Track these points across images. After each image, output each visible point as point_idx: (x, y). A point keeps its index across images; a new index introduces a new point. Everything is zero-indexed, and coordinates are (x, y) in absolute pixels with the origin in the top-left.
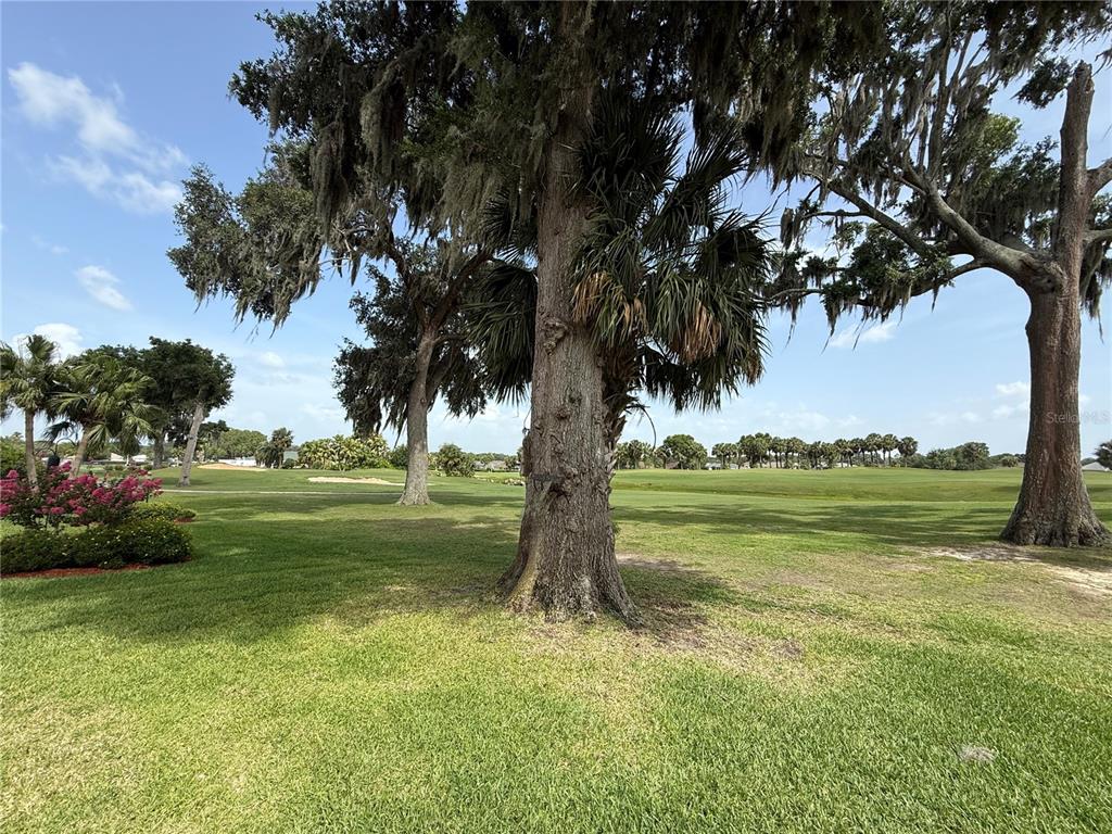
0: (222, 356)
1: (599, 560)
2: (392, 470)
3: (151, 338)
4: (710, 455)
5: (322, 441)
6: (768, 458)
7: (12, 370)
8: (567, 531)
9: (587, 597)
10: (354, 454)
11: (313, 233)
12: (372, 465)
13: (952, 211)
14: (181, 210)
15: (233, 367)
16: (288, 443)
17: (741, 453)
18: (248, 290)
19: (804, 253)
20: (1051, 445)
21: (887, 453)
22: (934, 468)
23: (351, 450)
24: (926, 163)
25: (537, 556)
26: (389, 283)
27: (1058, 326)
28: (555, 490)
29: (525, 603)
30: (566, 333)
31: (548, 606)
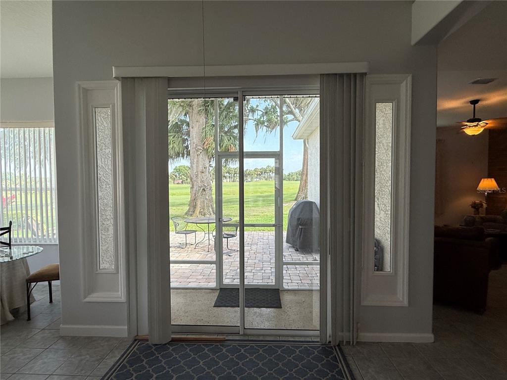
25: (198, 205)
28: (204, 190)
29: (198, 216)
30: (203, 150)
31: (204, 215)
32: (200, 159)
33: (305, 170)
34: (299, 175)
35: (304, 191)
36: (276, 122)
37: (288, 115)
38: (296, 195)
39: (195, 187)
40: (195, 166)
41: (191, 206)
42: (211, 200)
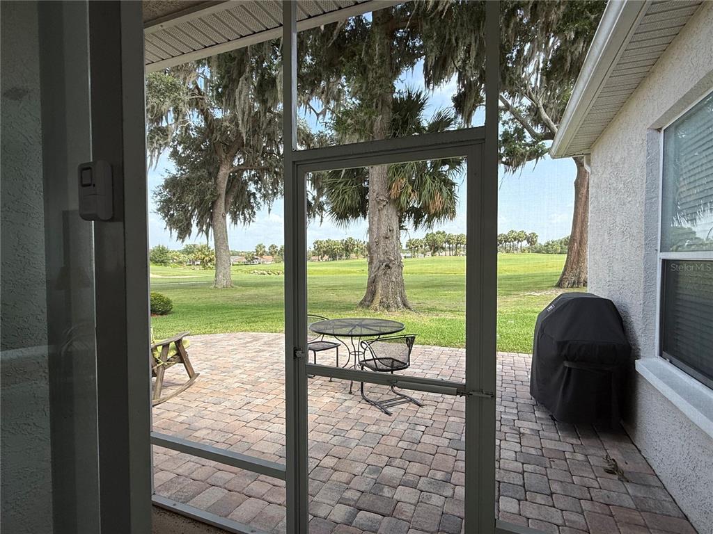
4: (404, 248)
6: (443, 248)
8: (391, 281)
9: (400, 304)
13: (547, 117)
17: (426, 245)
20: (578, 242)
21: (520, 243)
22: (548, 253)
24: (538, 84)
25: (379, 291)
27: (586, 183)
28: (388, 266)
29: (378, 308)
30: (387, 203)
31: (388, 307)
32: (384, 218)
33: (578, 234)
34: (565, 245)
35: (574, 271)
36: (522, 155)
37: (544, 141)
38: (558, 278)
39: (375, 262)
40: (375, 228)
41: (367, 292)
42: (401, 284)
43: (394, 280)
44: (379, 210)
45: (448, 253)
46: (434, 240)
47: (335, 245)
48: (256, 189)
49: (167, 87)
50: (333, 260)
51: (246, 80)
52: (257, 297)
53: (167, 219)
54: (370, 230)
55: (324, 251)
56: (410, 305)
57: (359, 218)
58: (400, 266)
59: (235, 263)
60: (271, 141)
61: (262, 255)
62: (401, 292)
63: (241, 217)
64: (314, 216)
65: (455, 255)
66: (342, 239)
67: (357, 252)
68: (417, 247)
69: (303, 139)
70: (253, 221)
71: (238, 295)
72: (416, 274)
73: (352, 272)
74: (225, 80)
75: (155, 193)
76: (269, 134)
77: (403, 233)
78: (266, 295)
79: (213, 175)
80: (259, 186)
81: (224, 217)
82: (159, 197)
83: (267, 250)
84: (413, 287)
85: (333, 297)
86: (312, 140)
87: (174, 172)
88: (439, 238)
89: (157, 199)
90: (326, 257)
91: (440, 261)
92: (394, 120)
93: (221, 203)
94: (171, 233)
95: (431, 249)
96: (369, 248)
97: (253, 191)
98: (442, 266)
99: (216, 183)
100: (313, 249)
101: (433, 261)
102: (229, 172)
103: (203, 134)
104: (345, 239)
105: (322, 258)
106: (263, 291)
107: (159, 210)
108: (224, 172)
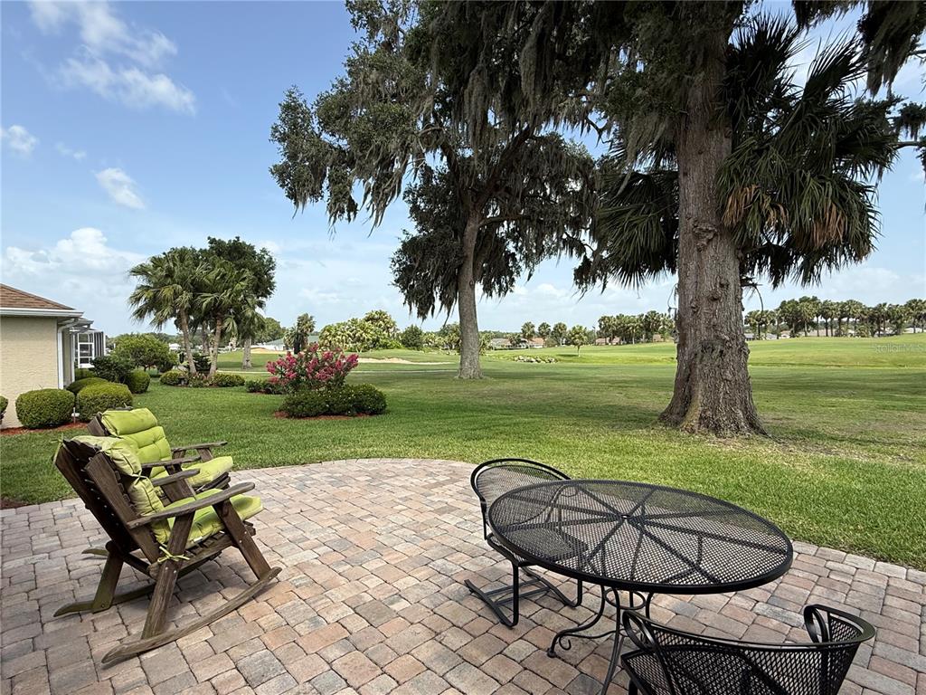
0: (264, 251)
1: (745, 401)
2: (404, 351)
3: (209, 238)
5: (339, 325)
6: (815, 326)
7: (172, 277)
8: (723, 380)
9: (743, 424)
10: (369, 336)
11: (405, 142)
12: (385, 346)
14: (275, 129)
15: (273, 260)
16: (311, 327)
17: (780, 320)
18: (341, 196)
19: (898, 100)
23: (365, 332)
26: (432, 171)
29: (696, 428)
30: (715, 235)
31: (717, 429)
32: (708, 263)
39: (690, 343)
40: (690, 283)
41: (675, 397)
42: (744, 385)
43: (730, 376)
44: (699, 250)
45: (823, 332)
46: (797, 312)
47: (630, 322)
48: (516, 248)
49: (395, 120)
50: (628, 343)
51: (479, 74)
52: (509, 393)
53: (406, 291)
54: (681, 288)
55: (613, 331)
56: (763, 426)
57: (661, 273)
58: (743, 351)
59: (498, 347)
60: (534, 179)
61: (530, 337)
62: (744, 402)
63: (497, 287)
64: (594, 281)
65: (836, 336)
66: (640, 313)
67: (662, 332)
68: (765, 322)
69: (578, 169)
70: (511, 291)
71: (486, 389)
72: (763, 365)
73: (655, 361)
74: (455, 84)
75: (393, 261)
76: (531, 171)
77: (747, 292)
78: (521, 392)
79: (459, 233)
80: (520, 244)
81: (473, 287)
82: (397, 265)
83: (536, 330)
84: (765, 388)
85: (618, 398)
86: (591, 168)
87: (415, 233)
88: (807, 309)
89: (395, 268)
90: (617, 340)
91: (808, 345)
92: (730, 80)
93: (469, 270)
94: (411, 309)
95: (791, 327)
96: (680, 319)
97: (513, 250)
98: (811, 354)
99: (462, 242)
100: (598, 329)
101: (794, 345)
102: (478, 226)
103: (448, 181)
104: (645, 314)
105: (610, 341)
106: (520, 385)
107: (397, 281)
108: (472, 227)
